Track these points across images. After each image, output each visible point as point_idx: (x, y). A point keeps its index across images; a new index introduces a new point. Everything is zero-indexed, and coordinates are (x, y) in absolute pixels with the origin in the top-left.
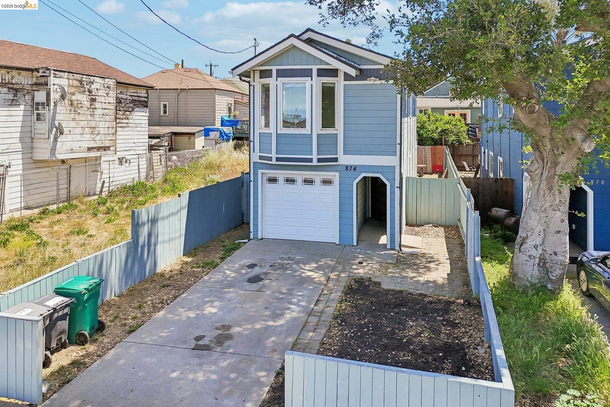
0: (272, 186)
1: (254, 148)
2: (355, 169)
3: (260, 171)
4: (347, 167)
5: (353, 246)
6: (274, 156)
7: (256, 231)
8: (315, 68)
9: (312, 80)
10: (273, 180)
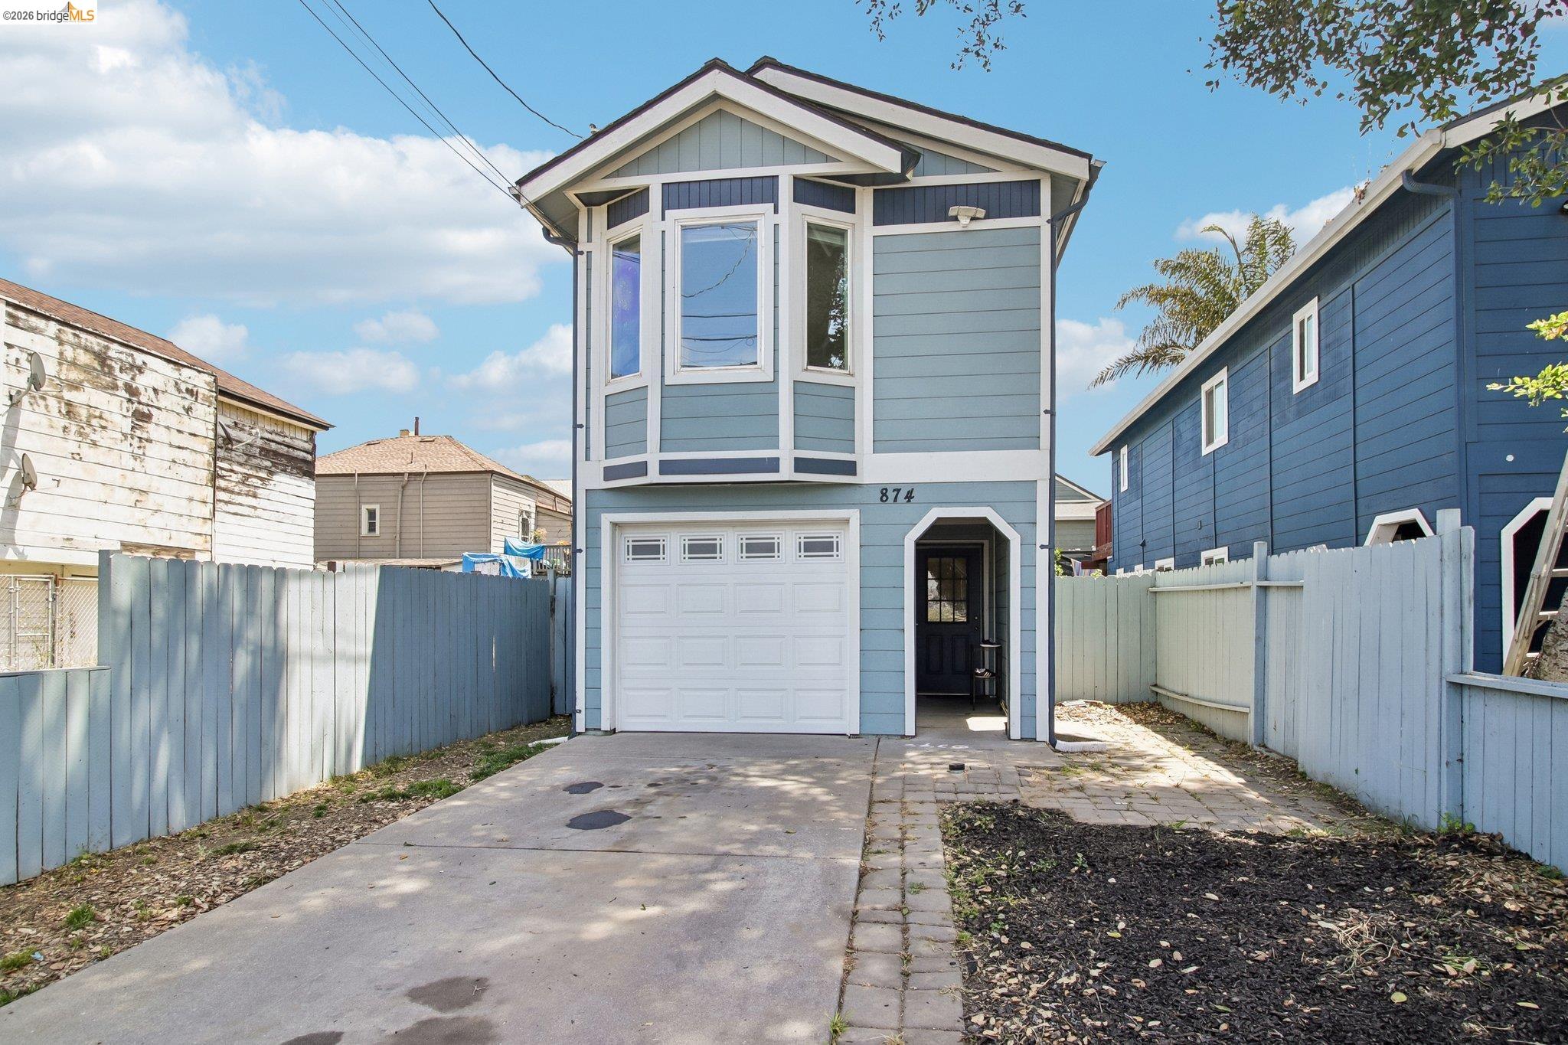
0: (644, 567)
1: (588, 448)
2: (909, 497)
3: (607, 519)
4: (884, 493)
5: (904, 736)
6: (653, 457)
7: (594, 709)
8: (786, 175)
9: (776, 211)
10: (648, 550)
